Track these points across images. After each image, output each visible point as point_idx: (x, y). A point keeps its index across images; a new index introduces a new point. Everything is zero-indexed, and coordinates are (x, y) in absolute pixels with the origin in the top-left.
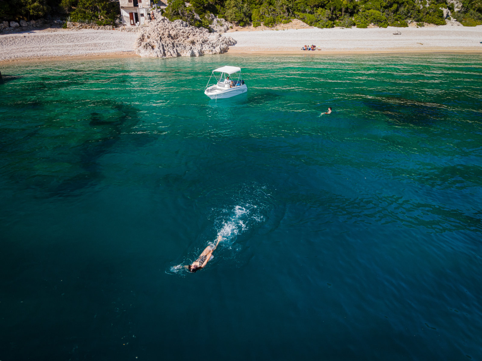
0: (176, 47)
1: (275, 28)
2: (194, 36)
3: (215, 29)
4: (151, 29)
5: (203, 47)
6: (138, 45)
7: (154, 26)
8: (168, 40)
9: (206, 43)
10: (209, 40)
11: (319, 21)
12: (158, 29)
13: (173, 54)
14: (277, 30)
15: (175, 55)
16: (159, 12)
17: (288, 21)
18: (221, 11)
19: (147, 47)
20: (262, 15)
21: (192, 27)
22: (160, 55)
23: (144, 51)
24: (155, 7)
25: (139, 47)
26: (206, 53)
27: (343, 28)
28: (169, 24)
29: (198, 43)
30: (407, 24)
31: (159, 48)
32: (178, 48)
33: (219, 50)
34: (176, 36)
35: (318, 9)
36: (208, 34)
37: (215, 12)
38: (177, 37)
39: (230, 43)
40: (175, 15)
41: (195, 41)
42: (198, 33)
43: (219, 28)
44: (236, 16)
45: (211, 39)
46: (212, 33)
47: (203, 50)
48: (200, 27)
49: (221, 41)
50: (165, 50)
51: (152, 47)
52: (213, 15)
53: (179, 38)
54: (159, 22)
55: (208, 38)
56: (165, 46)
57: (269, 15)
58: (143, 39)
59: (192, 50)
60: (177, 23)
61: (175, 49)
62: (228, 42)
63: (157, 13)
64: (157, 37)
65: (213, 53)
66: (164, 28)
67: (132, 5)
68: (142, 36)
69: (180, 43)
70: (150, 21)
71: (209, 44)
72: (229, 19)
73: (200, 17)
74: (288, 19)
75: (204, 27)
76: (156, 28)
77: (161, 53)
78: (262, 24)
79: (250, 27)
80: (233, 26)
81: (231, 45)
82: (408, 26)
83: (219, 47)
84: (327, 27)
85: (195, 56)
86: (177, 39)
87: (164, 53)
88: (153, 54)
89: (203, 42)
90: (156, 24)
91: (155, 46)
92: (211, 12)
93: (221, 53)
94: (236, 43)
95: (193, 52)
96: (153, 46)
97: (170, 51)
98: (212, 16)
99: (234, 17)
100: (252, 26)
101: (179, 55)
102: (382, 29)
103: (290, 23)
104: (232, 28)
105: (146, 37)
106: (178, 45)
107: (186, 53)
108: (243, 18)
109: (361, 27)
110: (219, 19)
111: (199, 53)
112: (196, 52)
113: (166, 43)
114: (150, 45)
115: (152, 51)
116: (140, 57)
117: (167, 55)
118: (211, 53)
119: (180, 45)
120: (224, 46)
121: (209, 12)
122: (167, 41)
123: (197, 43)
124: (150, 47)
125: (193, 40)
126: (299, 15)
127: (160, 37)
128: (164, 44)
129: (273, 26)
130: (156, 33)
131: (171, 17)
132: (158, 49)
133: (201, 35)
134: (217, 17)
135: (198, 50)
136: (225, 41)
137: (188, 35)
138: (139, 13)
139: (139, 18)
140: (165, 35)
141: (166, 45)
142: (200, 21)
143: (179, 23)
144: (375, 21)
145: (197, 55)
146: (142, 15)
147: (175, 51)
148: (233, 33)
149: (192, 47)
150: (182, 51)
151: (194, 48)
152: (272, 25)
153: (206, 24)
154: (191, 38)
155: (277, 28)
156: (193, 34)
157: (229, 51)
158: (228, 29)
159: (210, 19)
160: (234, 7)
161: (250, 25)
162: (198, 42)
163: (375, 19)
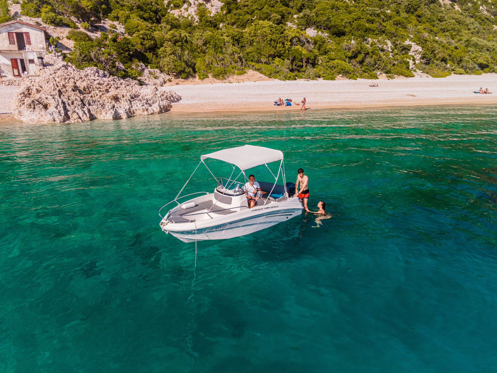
0: (87, 105)
1: (227, 80)
2: (117, 89)
3: (147, 82)
4: (43, 79)
5: (133, 105)
6: (20, 103)
7: (49, 74)
8: (73, 94)
9: (137, 99)
10: (142, 95)
11: (278, 72)
12: (56, 79)
13: (83, 116)
14: (230, 83)
15: (86, 118)
16: (58, 56)
17: (242, 73)
18: (153, 60)
19: (34, 105)
20: (208, 65)
21: (114, 77)
22: (59, 119)
23: (29, 112)
24: (52, 51)
25: (20, 106)
26: (138, 114)
27: (308, 80)
28: (74, 72)
29: (125, 98)
30: (377, 76)
31: (56, 107)
32: (91, 107)
33: (158, 108)
34: (87, 90)
35: (274, 59)
36: (138, 87)
37: (146, 61)
38: (90, 91)
39: (172, 99)
40: (85, 61)
41: (119, 96)
42: (123, 86)
43: (153, 81)
44: (175, 66)
45: (144, 94)
46: (144, 86)
47: (134, 108)
48: (125, 79)
49: (159, 95)
50: (69, 111)
51: (44, 106)
52: (143, 64)
53: (93, 92)
54: (59, 69)
55: (140, 92)
56: (68, 104)
57: (218, 64)
58: (30, 94)
59: (116, 110)
60: (89, 71)
61: (85, 109)
62: (170, 98)
63: (56, 58)
64: (53, 90)
65: (150, 113)
66: (67, 77)
67: (15, 47)
68: (27, 90)
69: (94, 99)
70: (43, 68)
71: (142, 100)
72: (166, 69)
73: (124, 66)
74: (243, 70)
75: (131, 78)
76: (51, 76)
77: (61, 115)
78: (210, 75)
79: (195, 80)
80: (171, 78)
81: (174, 101)
82: (378, 78)
83: (157, 104)
84: (290, 79)
85: (120, 118)
86: (90, 93)
87: (66, 114)
88: (45, 117)
89: (132, 98)
90: (52, 72)
91: (49, 104)
92: (139, 61)
93: (160, 112)
94: (181, 99)
95: (116, 112)
96: (47, 105)
97: (77, 111)
98: (141, 65)
99: (173, 67)
100: (197, 78)
101: (92, 118)
102: (352, 81)
103: (245, 74)
104: (170, 81)
105: (34, 91)
106: (91, 102)
107: (105, 115)
108: (185, 68)
109: (328, 79)
110: (152, 70)
111: (127, 113)
112: (122, 112)
113: (69, 100)
114: (40, 103)
115: (43, 112)
116: (22, 122)
117: (73, 119)
118: (146, 113)
119: (94, 102)
120: (165, 103)
121: (137, 60)
122: (72, 97)
123: (123, 99)
124: (41, 106)
125: (116, 95)
126: (253, 65)
127: (59, 91)
128: (65, 100)
129: (225, 79)
130: (52, 84)
131: (78, 63)
132: (55, 109)
133: (128, 88)
134: (149, 67)
135: (124, 110)
136: (165, 96)
137: (108, 88)
138: (26, 59)
139: (27, 66)
140: (67, 88)
141: (70, 102)
142: (124, 71)
143: (92, 71)
144: (343, 73)
145: (124, 116)
146: (32, 61)
147: (86, 112)
148: (172, 87)
149: (115, 104)
150: (98, 111)
151: (118, 106)
152: (223, 76)
153: (134, 76)
154: (113, 92)
155: (229, 81)
156: (116, 86)
157: (172, 110)
158: (165, 82)
159: (139, 69)
160: (171, 54)
161: (194, 77)
162: (123, 97)
163: (342, 70)
